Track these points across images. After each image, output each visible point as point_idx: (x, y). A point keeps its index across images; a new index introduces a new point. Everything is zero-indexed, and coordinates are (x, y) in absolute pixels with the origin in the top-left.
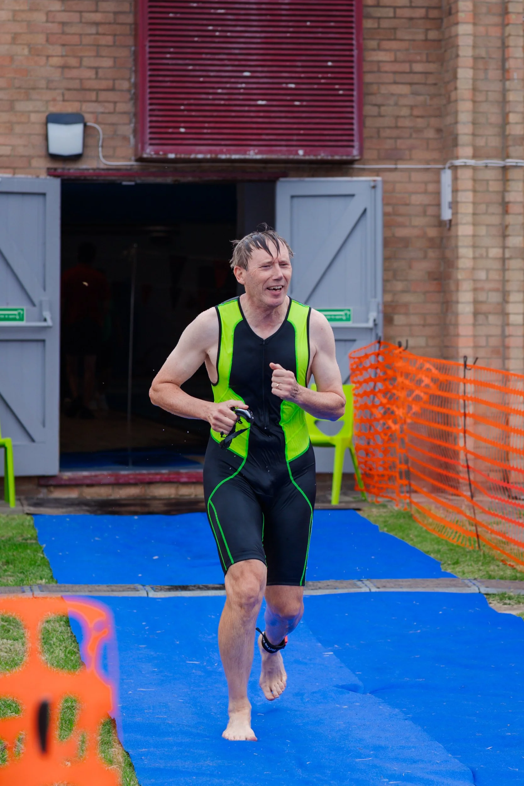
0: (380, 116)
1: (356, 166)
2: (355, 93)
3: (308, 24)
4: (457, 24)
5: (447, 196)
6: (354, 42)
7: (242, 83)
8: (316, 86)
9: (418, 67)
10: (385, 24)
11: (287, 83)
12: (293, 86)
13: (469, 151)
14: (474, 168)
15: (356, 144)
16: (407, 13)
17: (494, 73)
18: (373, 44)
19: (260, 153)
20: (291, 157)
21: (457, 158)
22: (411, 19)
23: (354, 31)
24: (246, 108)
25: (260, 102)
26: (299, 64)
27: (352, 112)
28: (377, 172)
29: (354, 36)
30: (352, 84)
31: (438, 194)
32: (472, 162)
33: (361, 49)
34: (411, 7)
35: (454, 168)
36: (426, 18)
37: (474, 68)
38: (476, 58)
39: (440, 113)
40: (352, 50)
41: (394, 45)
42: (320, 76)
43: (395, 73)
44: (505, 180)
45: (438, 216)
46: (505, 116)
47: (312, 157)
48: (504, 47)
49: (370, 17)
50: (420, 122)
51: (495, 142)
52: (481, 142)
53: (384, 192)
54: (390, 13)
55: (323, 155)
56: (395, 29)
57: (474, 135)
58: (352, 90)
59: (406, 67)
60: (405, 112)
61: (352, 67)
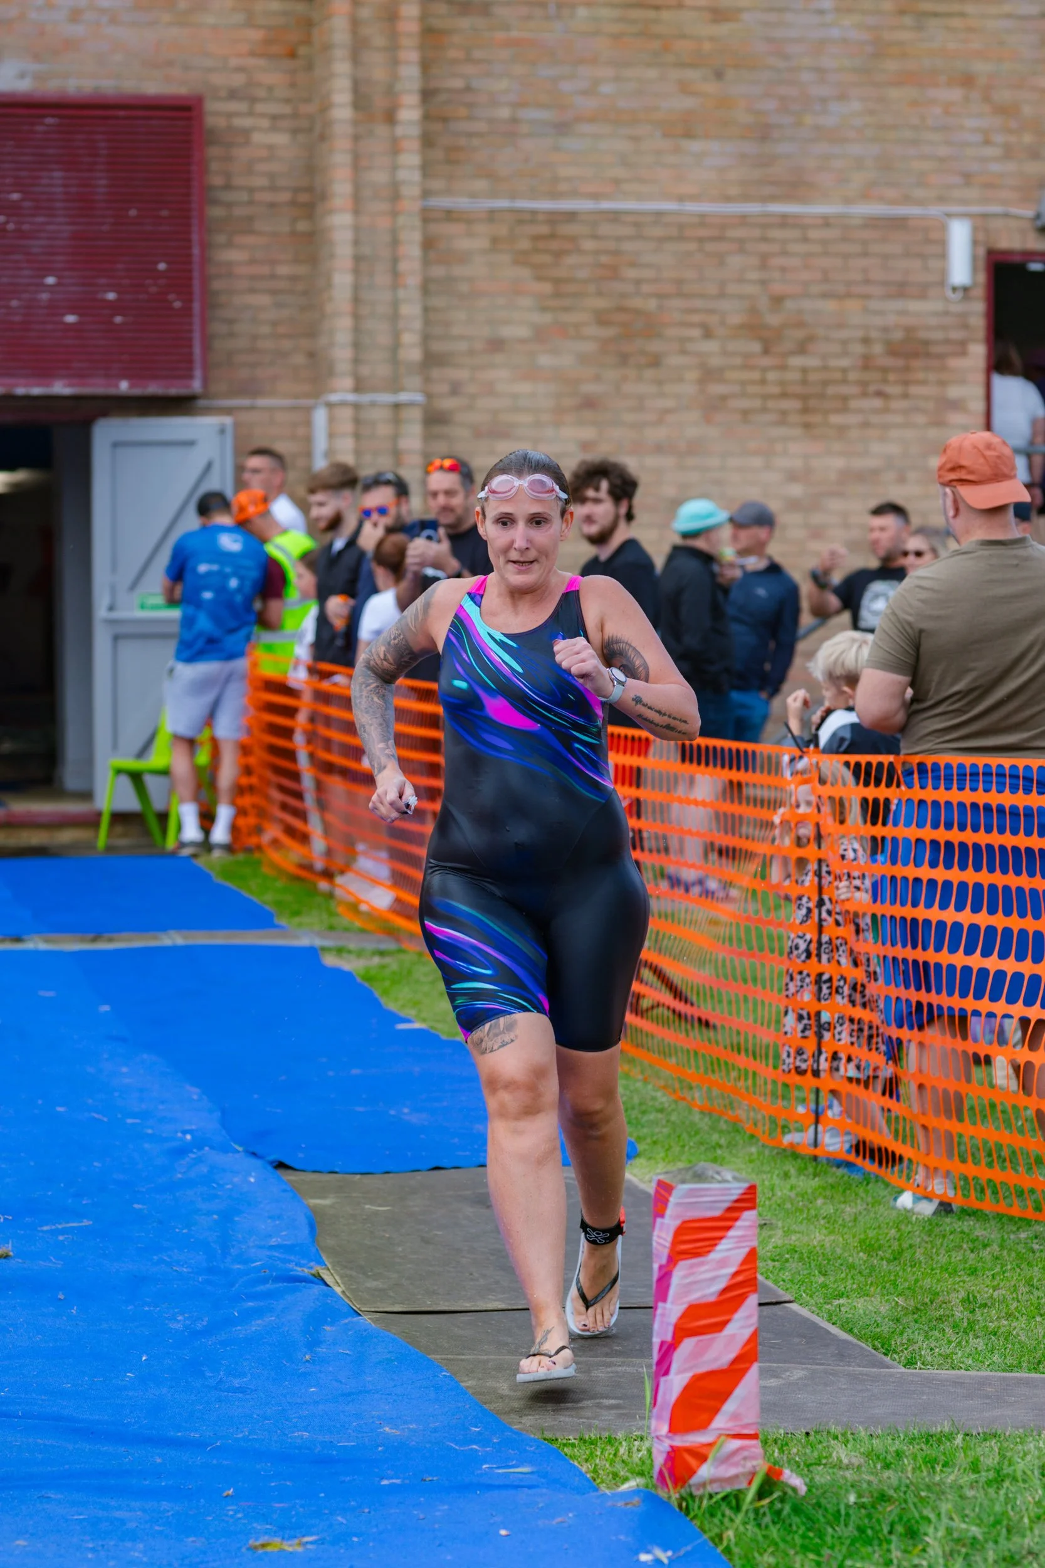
0: (232, 335)
1: (201, 403)
2: (196, 306)
3: (133, 213)
4: (331, 212)
5: (321, 443)
6: (195, 237)
7: (44, 292)
8: (141, 296)
9: (283, 270)
10: (238, 212)
11: (106, 291)
12: (111, 296)
13: (348, 382)
14: (357, 406)
15: (198, 373)
16: (267, 197)
17: (382, 278)
18: (221, 238)
19: (69, 385)
20: (112, 391)
21: (333, 391)
22: (272, 205)
23: (195, 222)
24: (49, 327)
25: (71, 319)
26: (120, 266)
27: (191, 331)
28: (228, 411)
29: (195, 229)
30: (191, 293)
31: (308, 440)
32: (351, 397)
33: (205, 246)
34: (273, 188)
35: (330, 406)
36: (293, 203)
37: (356, 271)
38: (358, 259)
39: (312, 332)
40: (190, 248)
41: (249, 240)
42: (148, 282)
43: (253, 278)
44: (397, 421)
45: (308, 469)
46: (396, 335)
47: (137, 391)
48: (395, 242)
49: (216, 202)
50: (287, 344)
51: (383, 370)
52: (365, 371)
53: (237, 438)
54: (244, 196)
55: (153, 388)
56: (250, 219)
57: (356, 361)
58: (191, 301)
59: (265, 270)
60: (265, 330)
61: (190, 271)
